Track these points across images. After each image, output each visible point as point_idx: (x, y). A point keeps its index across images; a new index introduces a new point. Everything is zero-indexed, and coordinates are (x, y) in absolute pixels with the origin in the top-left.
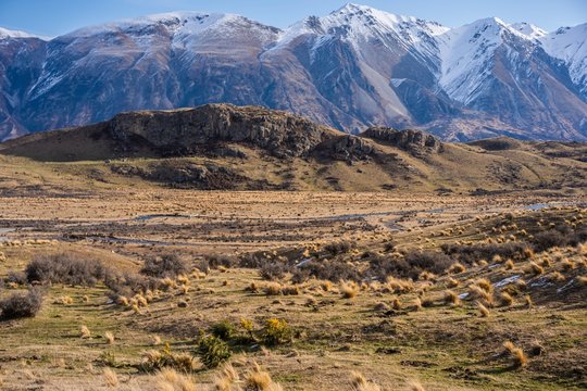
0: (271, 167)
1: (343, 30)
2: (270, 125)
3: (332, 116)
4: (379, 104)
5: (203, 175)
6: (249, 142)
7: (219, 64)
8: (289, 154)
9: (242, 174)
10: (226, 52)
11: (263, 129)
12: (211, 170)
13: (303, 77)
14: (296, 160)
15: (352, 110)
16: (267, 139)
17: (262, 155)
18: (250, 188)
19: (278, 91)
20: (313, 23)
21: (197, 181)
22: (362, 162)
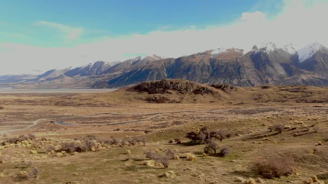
0: (178, 96)
1: (264, 49)
2: (181, 84)
3: (259, 75)
4: (275, 71)
6: (174, 89)
7: (223, 62)
8: (185, 92)
9: (168, 98)
10: (226, 58)
11: (178, 85)
12: (160, 98)
13: (250, 64)
14: (187, 94)
15: (266, 73)
16: (180, 88)
17: (177, 93)
18: (169, 103)
19: (241, 69)
20: (255, 47)
21: (156, 101)
22: (207, 94)
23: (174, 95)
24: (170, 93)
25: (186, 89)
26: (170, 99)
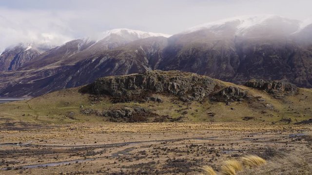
0: (176, 107)
2: (180, 81)
5: (130, 114)
6: (166, 92)
7: (260, 44)
8: (190, 99)
9: (154, 112)
11: (175, 84)
12: (136, 110)
14: (194, 103)
16: (178, 90)
17: (172, 100)
18: (156, 121)
19: (296, 57)
21: (128, 118)
22: (236, 102)
23: (166, 106)
24: (158, 100)
25: (192, 92)
26: (158, 112)
